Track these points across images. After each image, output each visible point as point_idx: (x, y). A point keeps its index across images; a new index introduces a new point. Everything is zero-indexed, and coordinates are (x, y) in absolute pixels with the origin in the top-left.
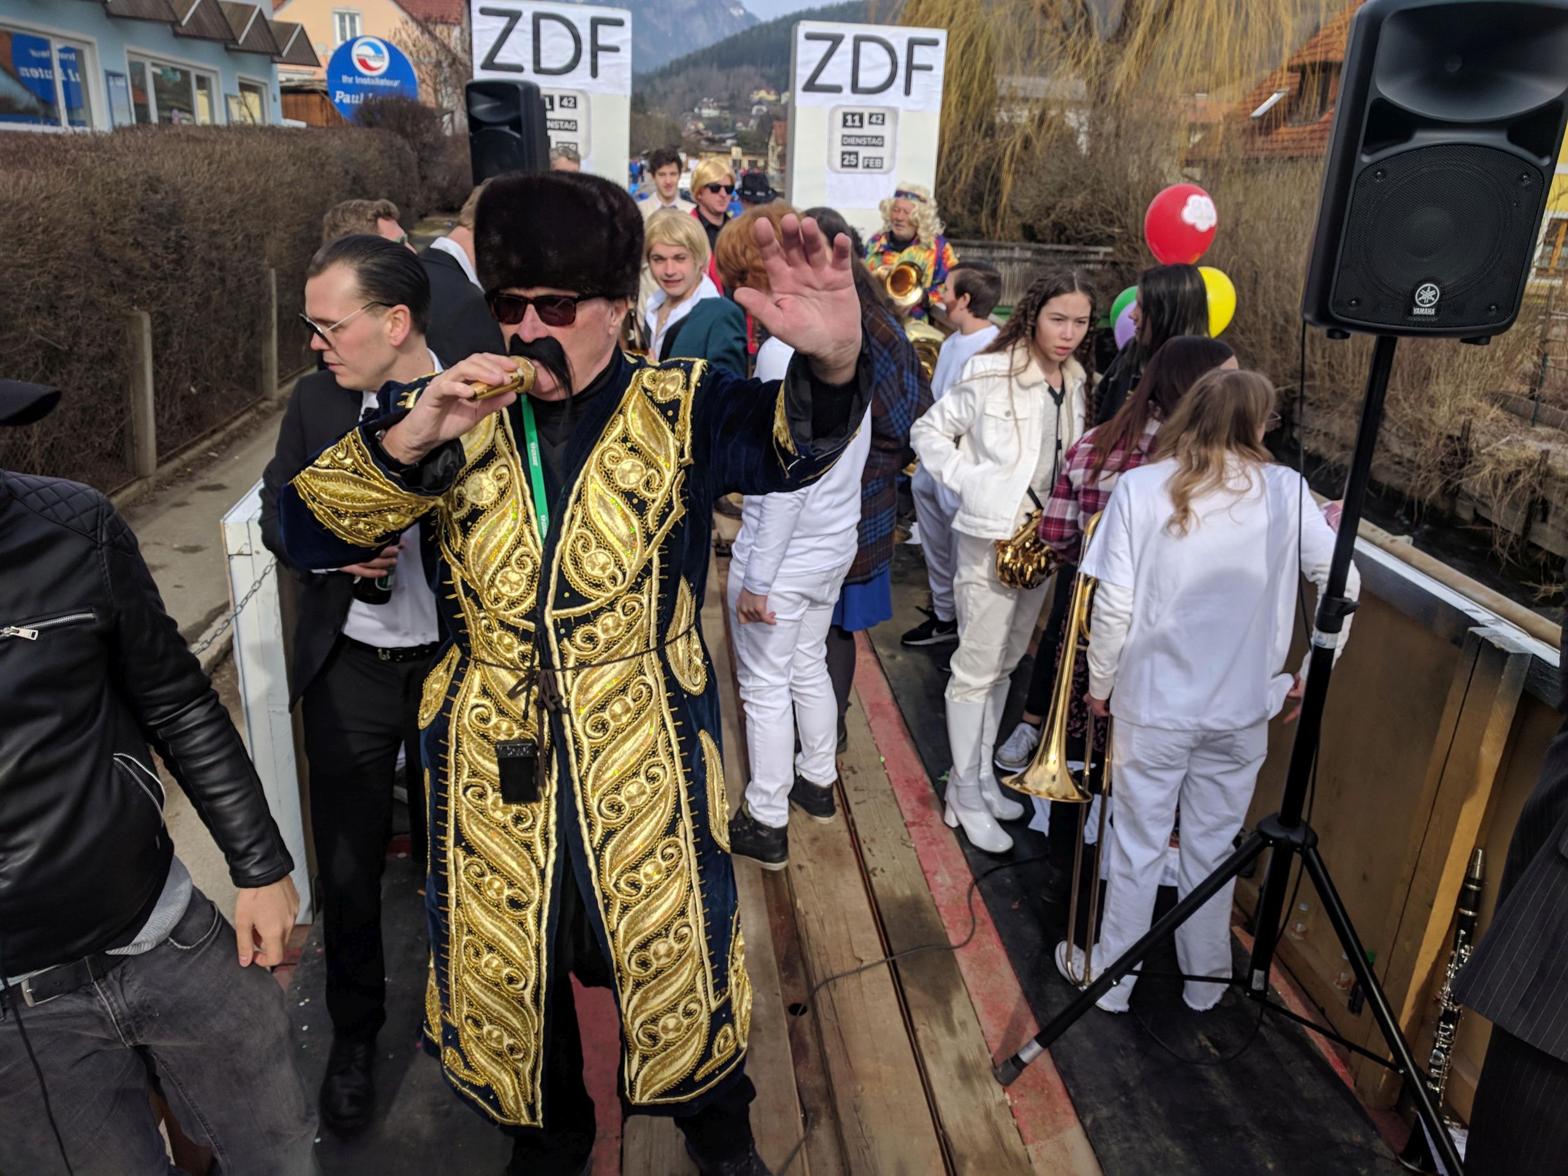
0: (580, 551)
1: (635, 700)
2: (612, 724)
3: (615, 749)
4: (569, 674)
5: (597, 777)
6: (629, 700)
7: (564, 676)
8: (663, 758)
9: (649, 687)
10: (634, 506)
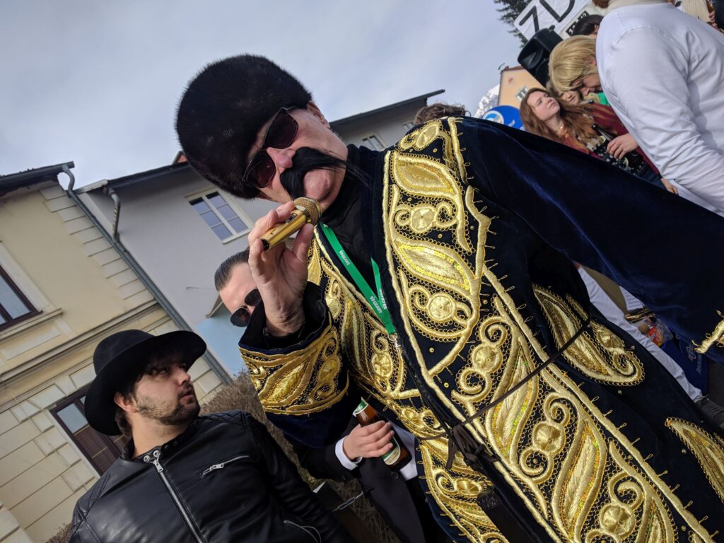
0: (420, 307)
1: (558, 421)
2: (547, 455)
3: (566, 479)
4: (476, 421)
5: (564, 517)
6: (549, 422)
7: (473, 425)
8: (627, 470)
9: (565, 401)
10: (441, 240)
